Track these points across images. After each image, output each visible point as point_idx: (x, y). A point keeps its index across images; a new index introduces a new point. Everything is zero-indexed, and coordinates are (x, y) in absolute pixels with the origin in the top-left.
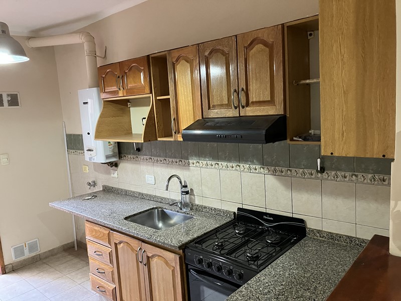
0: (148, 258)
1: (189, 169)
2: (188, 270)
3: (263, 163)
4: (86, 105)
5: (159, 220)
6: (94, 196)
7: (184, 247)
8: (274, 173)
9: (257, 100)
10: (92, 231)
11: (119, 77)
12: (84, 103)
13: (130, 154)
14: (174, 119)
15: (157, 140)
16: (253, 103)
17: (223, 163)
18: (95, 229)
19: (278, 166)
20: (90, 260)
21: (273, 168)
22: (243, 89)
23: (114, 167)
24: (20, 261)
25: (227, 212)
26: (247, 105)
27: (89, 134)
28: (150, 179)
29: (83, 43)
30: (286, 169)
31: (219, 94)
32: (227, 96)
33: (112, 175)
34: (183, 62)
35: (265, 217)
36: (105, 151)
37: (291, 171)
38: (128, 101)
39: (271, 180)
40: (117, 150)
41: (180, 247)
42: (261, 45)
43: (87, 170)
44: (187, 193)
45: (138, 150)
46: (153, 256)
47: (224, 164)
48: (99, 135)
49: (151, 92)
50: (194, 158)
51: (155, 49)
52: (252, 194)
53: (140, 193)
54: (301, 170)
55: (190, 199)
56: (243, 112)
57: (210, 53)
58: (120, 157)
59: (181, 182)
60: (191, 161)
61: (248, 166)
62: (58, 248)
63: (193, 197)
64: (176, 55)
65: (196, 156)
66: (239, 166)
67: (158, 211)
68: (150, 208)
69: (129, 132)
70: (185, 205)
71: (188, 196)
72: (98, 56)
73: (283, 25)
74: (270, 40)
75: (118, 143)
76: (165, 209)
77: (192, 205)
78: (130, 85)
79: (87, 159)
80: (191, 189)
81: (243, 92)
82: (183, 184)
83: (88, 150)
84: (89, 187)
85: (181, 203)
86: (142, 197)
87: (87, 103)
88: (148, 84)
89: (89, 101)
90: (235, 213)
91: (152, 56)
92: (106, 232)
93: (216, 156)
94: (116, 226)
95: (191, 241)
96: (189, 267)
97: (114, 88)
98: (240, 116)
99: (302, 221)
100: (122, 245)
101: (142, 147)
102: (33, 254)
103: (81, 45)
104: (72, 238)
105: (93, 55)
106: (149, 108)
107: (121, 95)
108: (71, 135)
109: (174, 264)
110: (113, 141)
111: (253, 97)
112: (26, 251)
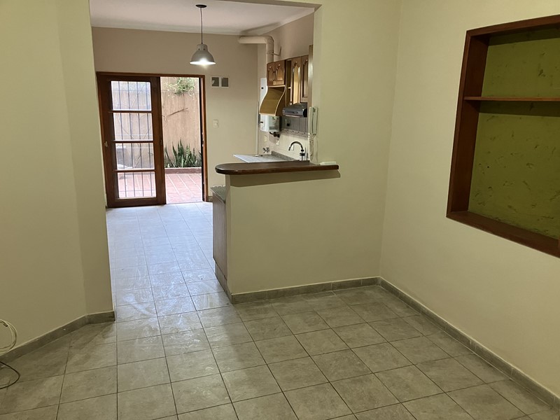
11: (274, 72)
13: (285, 128)
14: (291, 102)
23: (277, 137)
29: (266, 44)
33: (277, 143)
34: (296, 66)
36: (269, 124)
40: (278, 124)
43: (266, 139)
45: (288, 125)
48: (262, 111)
49: (285, 84)
64: (294, 61)
72: (275, 54)
78: (278, 78)
84: (264, 151)
87: (263, 88)
97: (272, 79)
101: (290, 123)
105: (271, 53)
107: (274, 85)
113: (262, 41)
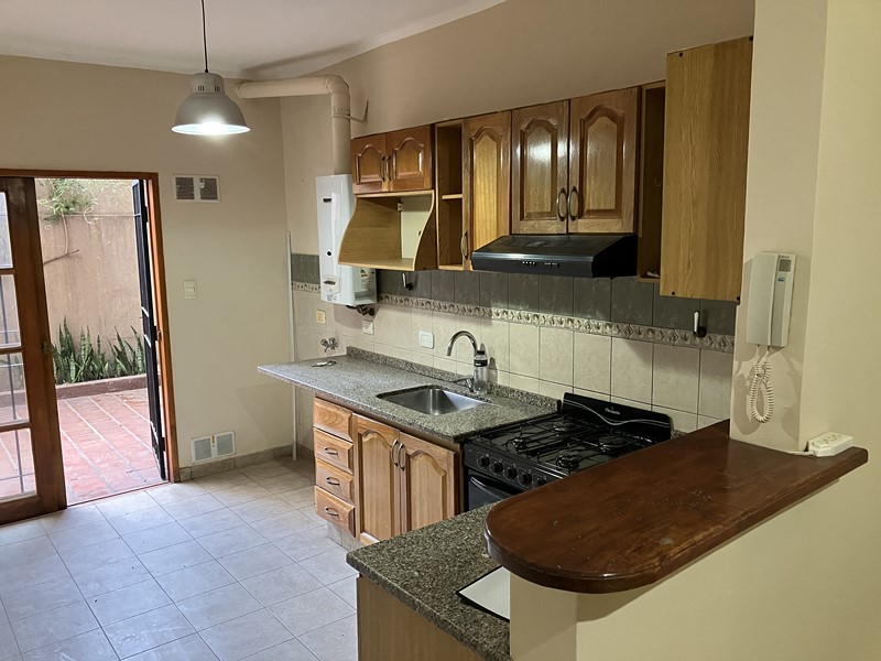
0: (408, 456)
1: (490, 324)
2: (467, 479)
3: (611, 318)
4: (328, 204)
5: (434, 408)
6: (332, 362)
7: (463, 439)
8: (627, 335)
9: (595, 208)
10: (323, 413)
11: (384, 159)
12: (325, 200)
13: (395, 294)
14: (466, 234)
15: (437, 268)
16: (589, 212)
17: (545, 315)
18: (329, 412)
19: (635, 323)
20: (318, 465)
21: (625, 326)
22: (574, 189)
23: (367, 315)
24: (203, 465)
25: (548, 400)
26: (580, 215)
27: (329, 254)
28: (425, 338)
29: (330, 94)
30: (647, 328)
31: (540, 195)
32: (549, 200)
33: (364, 329)
34: (486, 138)
35: (607, 409)
36: (354, 286)
37: (653, 332)
38: (398, 199)
39: (622, 347)
40: (374, 286)
41: (457, 439)
42: (606, 118)
43: (322, 318)
44: (484, 363)
45: (410, 286)
46: (416, 454)
47: (549, 316)
48: (345, 256)
49: (434, 188)
50: (499, 304)
51: (445, 114)
52: (590, 371)
53: (407, 362)
54: (670, 331)
55: (489, 375)
56: (573, 227)
57: (528, 127)
58: (379, 299)
59: (474, 345)
60: (494, 310)
61: (586, 321)
62: (265, 453)
63: (493, 372)
64: (476, 125)
65: (502, 302)
66: (572, 321)
67: (434, 392)
68: (420, 385)
69: (396, 255)
70: (480, 385)
71: (485, 369)
72: (353, 119)
73: (640, 87)
74: (620, 112)
75: (378, 271)
76: (446, 389)
77: (491, 386)
78: (401, 174)
79: (324, 297)
80: (492, 359)
81: (574, 193)
82: (479, 349)
83: (326, 282)
84: (324, 348)
85: (472, 380)
86: (410, 368)
87: (330, 200)
88: (429, 172)
89: (334, 197)
90: (559, 402)
91: (440, 125)
92: (345, 415)
93: (536, 303)
94: (362, 404)
95: (474, 433)
96: (470, 472)
97: (375, 178)
98: (568, 233)
99: (665, 418)
100: (370, 436)
101: (416, 282)
102: (225, 457)
103: (326, 97)
104: (289, 439)
105: (346, 115)
106: (427, 215)
107: (386, 190)
108: (299, 255)
109: (445, 467)
110: (368, 267)
111: (590, 204)
112: (214, 450)
113: (319, 88)
